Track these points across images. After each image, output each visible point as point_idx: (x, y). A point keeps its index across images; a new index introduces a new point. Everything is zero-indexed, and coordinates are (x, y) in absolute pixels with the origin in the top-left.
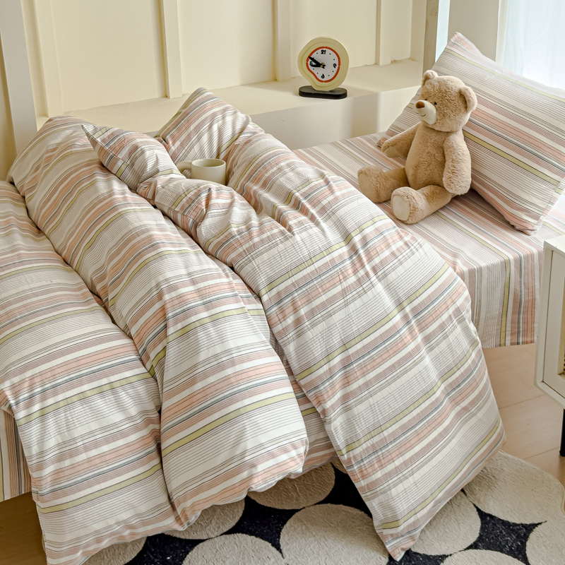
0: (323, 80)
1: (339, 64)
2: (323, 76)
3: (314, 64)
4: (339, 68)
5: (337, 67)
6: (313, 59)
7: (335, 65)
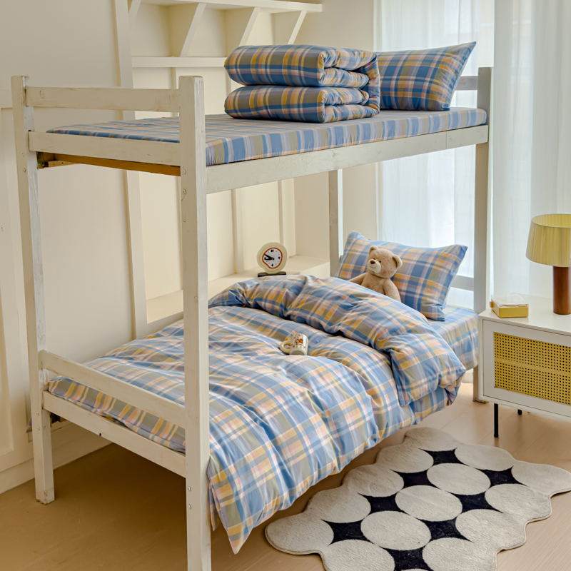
0: (274, 266)
1: (282, 257)
2: (272, 265)
4: (282, 260)
6: (266, 256)
7: (279, 258)
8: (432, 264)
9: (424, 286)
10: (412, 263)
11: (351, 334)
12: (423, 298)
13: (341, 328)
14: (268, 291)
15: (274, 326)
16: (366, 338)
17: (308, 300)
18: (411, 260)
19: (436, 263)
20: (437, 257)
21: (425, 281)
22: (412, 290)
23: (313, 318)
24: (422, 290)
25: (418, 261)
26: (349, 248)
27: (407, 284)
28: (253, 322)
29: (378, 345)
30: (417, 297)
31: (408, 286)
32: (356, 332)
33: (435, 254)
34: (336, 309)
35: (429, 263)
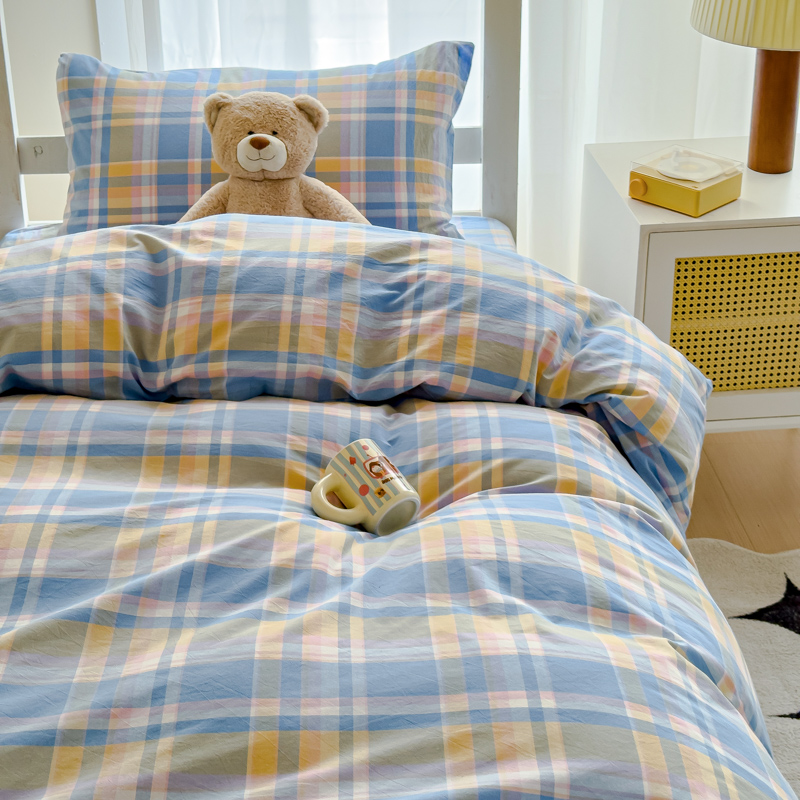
8: (411, 111)
9: (411, 177)
10: (354, 117)
11: (464, 384)
12: (419, 212)
13: (423, 376)
14: (48, 320)
15: (205, 440)
16: (514, 383)
17: (239, 315)
18: (349, 111)
19: (418, 104)
20: (412, 85)
21: (410, 164)
22: (383, 197)
23: (301, 368)
24: (410, 190)
25: (369, 110)
27: (363, 183)
28: (94, 450)
29: (549, 395)
31: (368, 190)
32: (479, 374)
33: (405, 79)
34: (354, 318)
35: (400, 108)
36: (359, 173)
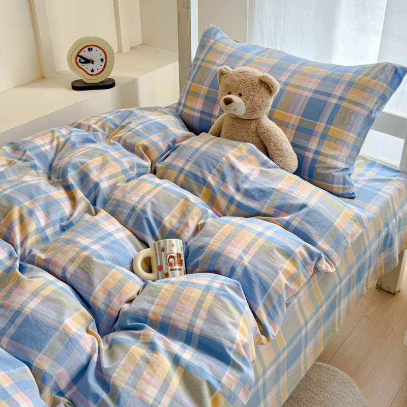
0: (93, 74)
1: (106, 58)
2: (92, 71)
3: (83, 61)
4: (106, 62)
5: (104, 61)
6: (81, 57)
7: (102, 60)
8: (341, 98)
9: (324, 137)
10: (306, 93)
12: (320, 158)
18: (304, 89)
19: (349, 96)
20: (350, 84)
21: (326, 129)
24: (319, 143)
25: (316, 92)
26: (202, 57)
27: (294, 131)
30: (310, 155)
31: (295, 136)
33: (348, 79)
35: (335, 95)
36: (294, 125)
